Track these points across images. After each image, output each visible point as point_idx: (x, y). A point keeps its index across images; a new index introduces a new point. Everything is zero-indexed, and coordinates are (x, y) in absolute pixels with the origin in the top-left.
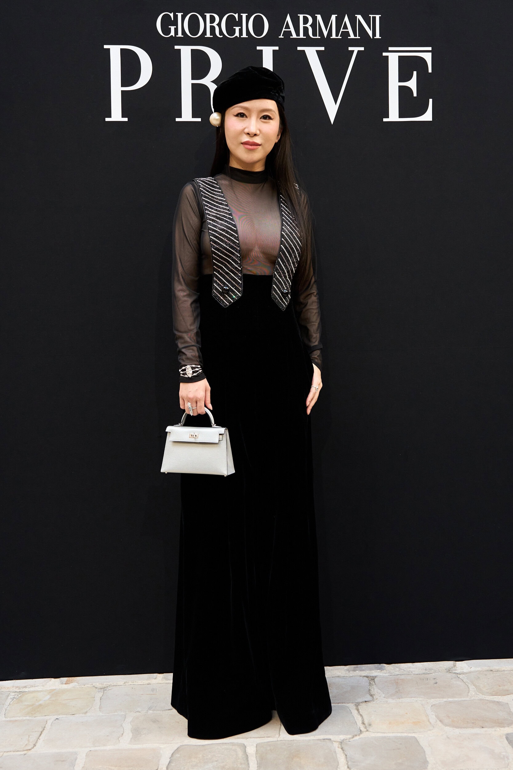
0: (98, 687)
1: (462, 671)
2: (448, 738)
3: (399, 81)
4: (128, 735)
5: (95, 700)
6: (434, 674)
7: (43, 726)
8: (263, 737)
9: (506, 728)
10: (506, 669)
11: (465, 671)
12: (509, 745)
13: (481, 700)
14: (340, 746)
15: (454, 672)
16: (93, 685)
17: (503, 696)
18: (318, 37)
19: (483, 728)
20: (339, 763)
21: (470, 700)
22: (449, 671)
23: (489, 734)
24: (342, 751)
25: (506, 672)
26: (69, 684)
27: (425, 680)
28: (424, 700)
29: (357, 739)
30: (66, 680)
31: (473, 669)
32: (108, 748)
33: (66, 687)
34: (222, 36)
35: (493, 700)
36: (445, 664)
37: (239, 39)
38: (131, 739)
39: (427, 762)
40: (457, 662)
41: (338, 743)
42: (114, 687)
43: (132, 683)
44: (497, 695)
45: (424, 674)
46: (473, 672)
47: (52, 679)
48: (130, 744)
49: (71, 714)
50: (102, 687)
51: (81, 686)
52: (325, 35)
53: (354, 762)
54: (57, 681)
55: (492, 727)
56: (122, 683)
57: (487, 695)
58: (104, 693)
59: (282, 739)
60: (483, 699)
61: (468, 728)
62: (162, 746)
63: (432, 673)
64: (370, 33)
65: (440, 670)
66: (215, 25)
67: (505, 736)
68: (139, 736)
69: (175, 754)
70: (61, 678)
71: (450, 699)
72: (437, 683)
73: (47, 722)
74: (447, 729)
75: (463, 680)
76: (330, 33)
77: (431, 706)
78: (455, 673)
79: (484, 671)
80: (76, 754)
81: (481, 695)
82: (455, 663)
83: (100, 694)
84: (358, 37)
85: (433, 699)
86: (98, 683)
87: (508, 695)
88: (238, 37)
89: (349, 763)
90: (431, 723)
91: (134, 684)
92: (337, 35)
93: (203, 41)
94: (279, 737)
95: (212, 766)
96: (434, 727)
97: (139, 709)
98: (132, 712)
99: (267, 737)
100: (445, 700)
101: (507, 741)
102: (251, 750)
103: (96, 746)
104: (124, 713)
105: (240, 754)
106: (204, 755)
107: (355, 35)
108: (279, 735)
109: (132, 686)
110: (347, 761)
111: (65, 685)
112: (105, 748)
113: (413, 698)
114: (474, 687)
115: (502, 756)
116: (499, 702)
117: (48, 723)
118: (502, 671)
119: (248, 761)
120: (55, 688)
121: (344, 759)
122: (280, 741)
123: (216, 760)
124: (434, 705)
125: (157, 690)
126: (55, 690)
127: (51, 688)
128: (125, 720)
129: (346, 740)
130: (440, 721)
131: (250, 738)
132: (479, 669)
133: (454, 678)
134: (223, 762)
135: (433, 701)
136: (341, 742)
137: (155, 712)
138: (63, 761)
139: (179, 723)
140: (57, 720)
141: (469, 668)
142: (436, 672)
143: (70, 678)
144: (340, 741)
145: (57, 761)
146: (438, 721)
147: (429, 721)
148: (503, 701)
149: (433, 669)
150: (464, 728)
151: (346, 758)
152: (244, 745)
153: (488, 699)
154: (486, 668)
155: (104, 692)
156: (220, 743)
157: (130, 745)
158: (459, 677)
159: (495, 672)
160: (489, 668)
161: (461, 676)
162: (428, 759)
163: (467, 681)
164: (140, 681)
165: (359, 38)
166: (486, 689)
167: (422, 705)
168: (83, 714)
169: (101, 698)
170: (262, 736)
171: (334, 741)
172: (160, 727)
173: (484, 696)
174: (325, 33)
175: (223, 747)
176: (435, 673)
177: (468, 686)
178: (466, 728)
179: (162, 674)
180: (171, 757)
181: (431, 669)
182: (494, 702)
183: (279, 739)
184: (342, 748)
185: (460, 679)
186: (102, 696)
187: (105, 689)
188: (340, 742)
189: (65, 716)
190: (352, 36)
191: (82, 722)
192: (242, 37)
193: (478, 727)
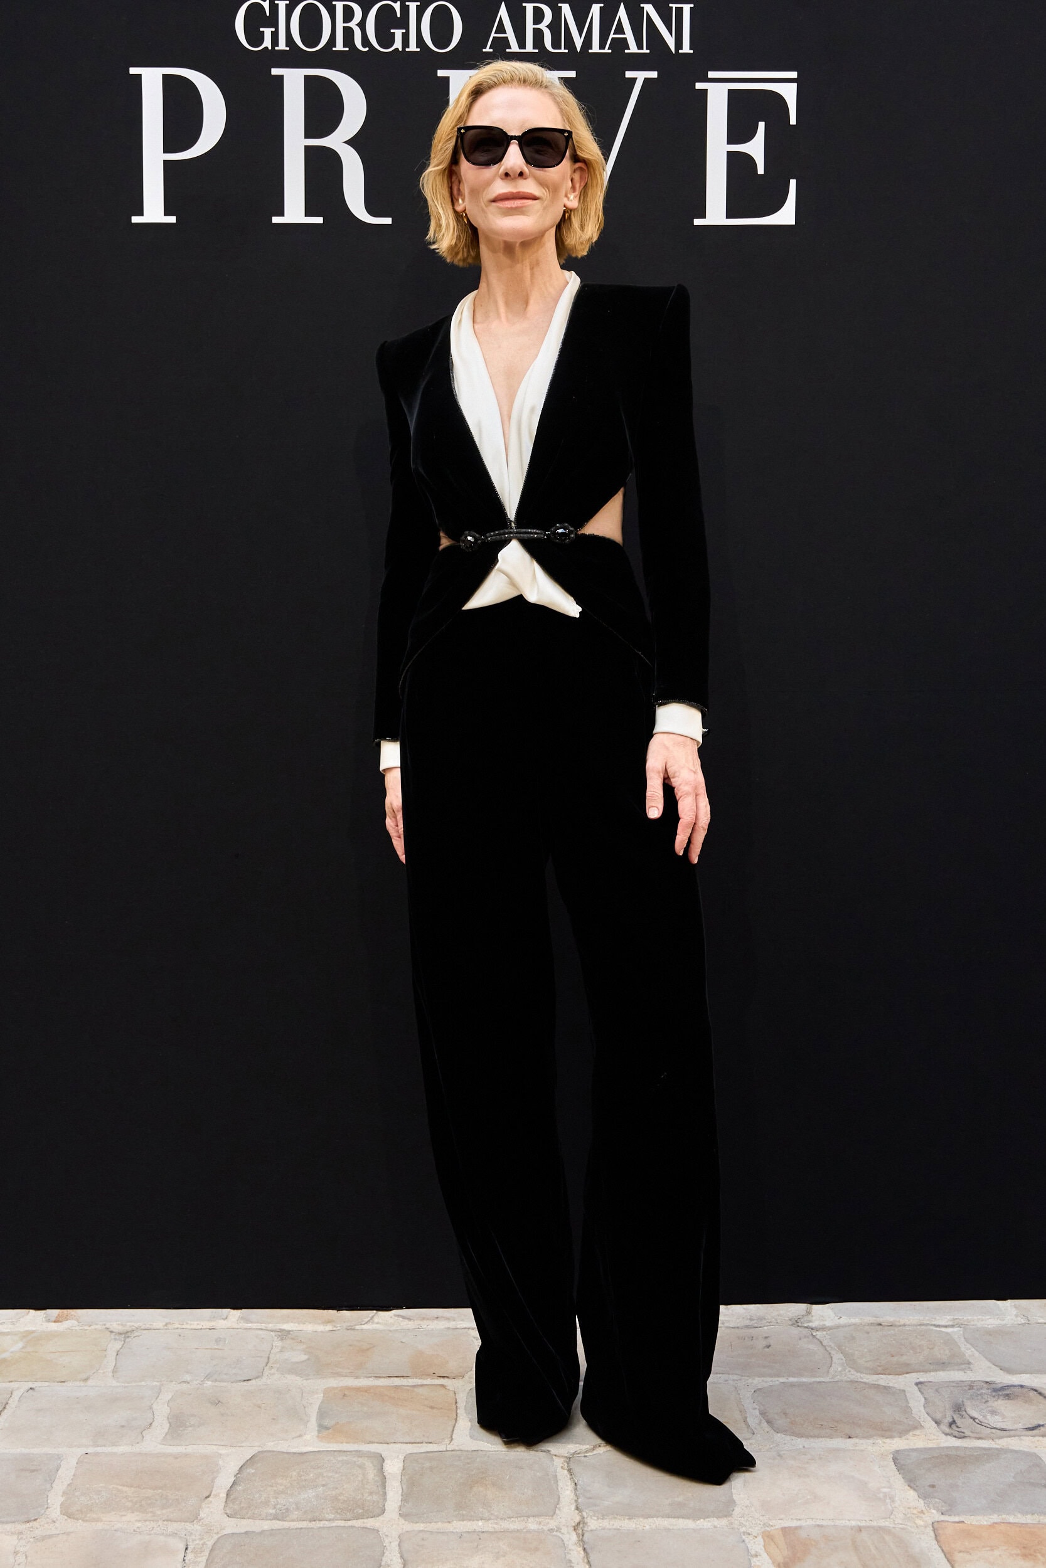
0: (114, 1330)
1: (821, 1323)
2: (780, 1456)
3: (729, 142)
4: (161, 1426)
5: (106, 1356)
6: (765, 1328)
7: (4, 1402)
8: (418, 1443)
9: (895, 1439)
10: (908, 1323)
11: (828, 1323)
12: (898, 1473)
13: (852, 1382)
14: (566, 1465)
15: (806, 1325)
16: (107, 1326)
17: (897, 1376)
18: (563, 50)
19: (850, 1437)
20: (561, 1499)
21: (830, 1382)
22: (796, 1322)
23: (862, 1451)
24: (569, 1476)
25: (908, 1328)
26: (61, 1322)
27: (746, 1338)
28: (740, 1380)
29: (602, 1452)
30: (56, 1315)
31: (844, 1321)
32: (121, 1449)
33: (56, 1328)
34: (367, 49)
35: (876, 1383)
36: (790, 1309)
37: (403, 55)
38: (166, 1435)
39: (735, 1502)
40: (814, 1306)
41: (562, 1460)
42: (145, 1332)
43: (179, 1326)
44: (885, 1374)
45: (747, 1327)
46: (843, 1327)
47: (31, 1311)
48: (163, 1444)
49: (58, 1380)
50: (121, 1331)
51: (82, 1328)
52: (578, 46)
53: (590, 1498)
54: (41, 1316)
55: (868, 1437)
56: (160, 1325)
57: (866, 1374)
58: (124, 1343)
59: (457, 1448)
60: (857, 1382)
61: (822, 1437)
62: (223, 1451)
63: (762, 1325)
64: (670, 41)
65: (779, 1321)
66: (353, 24)
67: (892, 1456)
68: (181, 1429)
69: (246, 1468)
70: (49, 1311)
71: (791, 1379)
72: (770, 1346)
73: (12, 1394)
74: (779, 1437)
75: (821, 1342)
76: (588, 42)
77: (753, 1392)
78: (807, 1327)
79: (864, 1325)
80: (60, 1458)
81: (853, 1372)
82: (811, 1308)
83: (118, 1345)
84: (645, 51)
85: (759, 1377)
86: (115, 1323)
87: (907, 1373)
88: (400, 50)
89: (580, 1500)
90: (748, 1426)
91: (184, 1327)
92: (602, 46)
93: (328, 58)
94: (449, 1444)
95: (314, 1494)
96: (754, 1434)
97: (187, 1377)
98: (174, 1382)
99: (426, 1443)
100: (782, 1380)
101: (894, 1466)
102: (393, 1467)
103: (98, 1446)
104: (157, 1383)
105: (371, 1474)
106: (301, 1473)
107: (640, 47)
108: (450, 1439)
109: (180, 1331)
110: (576, 1496)
111: (53, 1324)
112: (115, 1449)
113: (719, 1375)
114: (841, 1356)
115: (881, 1495)
116: (888, 1387)
117: (13, 1396)
118: (900, 1326)
119: (385, 1488)
120: (34, 1329)
121: (572, 1491)
122: (452, 1451)
123: (324, 1483)
124: (759, 1389)
125: (225, 1341)
126: (33, 1332)
127: (26, 1329)
128: (158, 1396)
129: (579, 1454)
130: (768, 1422)
131: (395, 1443)
132: (856, 1320)
133: (805, 1337)
134: (337, 1488)
135: (758, 1382)
136: (570, 1458)
137: (217, 1384)
138: (33, 1471)
139: (260, 1407)
140: (31, 1391)
141: (836, 1318)
142: (771, 1324)
143: (65, 1311)
144: (567, 1455)
145: (22, 1470)
146: (763, 1421)
147: (745, 1421)
148: (896, 1385)
149: (765, 1319)
150: (811, 1437)
151: (576, 1489)
152: (381, 1456)
153: (867, 1381)
154: (869, 1319)
155: (124, 1341)
156: (335, 1451)
157: (163, 1446)
158: (814, 1336)
159: (886, 1328)
160: (874, 1318)
161: (819, 1334)
162: (735, 1497)
163: (831, 1344)
164: (196, 1323)
165: (648, 51)
166: (866, 1362)
167: (736, 1388)
168: (80, 1381)
169: (118, 1351)
170: (418, 1440)
171: (555, 1455)
172: (222, 1415)
173: (859, 1374)
174: (578, 42)
175: (340, 1459)
176: (767, 1326)
177: (830, 1353)
178: (818, 1437)
179: (239, 1311)
180: (238, 1474)
181: (761, 1319)
182: (877, 1387)
183: (450, 1448)
184: (569, 1470)
185: (816, 1341)
186: (121, 1348)
187: (129, 1334)
188: (566, 1457)
189: (47, 1384)
190: (633, 48)
191: (77, 1398)
192: (407, 50)
193: (841, 1437)
